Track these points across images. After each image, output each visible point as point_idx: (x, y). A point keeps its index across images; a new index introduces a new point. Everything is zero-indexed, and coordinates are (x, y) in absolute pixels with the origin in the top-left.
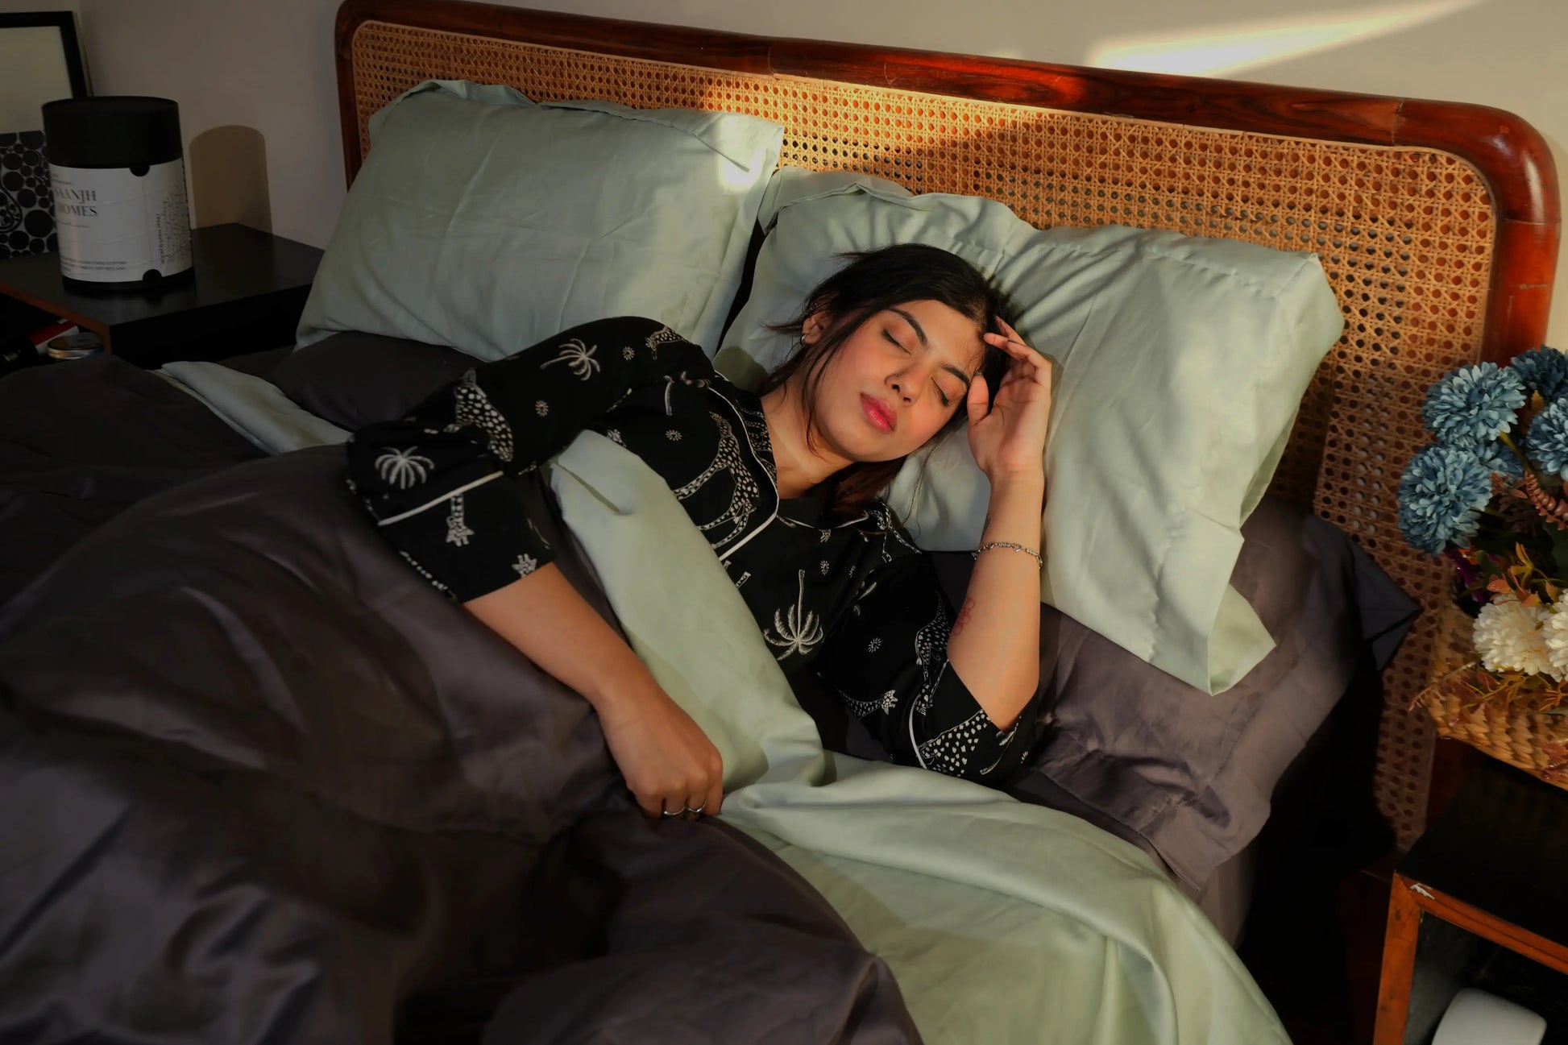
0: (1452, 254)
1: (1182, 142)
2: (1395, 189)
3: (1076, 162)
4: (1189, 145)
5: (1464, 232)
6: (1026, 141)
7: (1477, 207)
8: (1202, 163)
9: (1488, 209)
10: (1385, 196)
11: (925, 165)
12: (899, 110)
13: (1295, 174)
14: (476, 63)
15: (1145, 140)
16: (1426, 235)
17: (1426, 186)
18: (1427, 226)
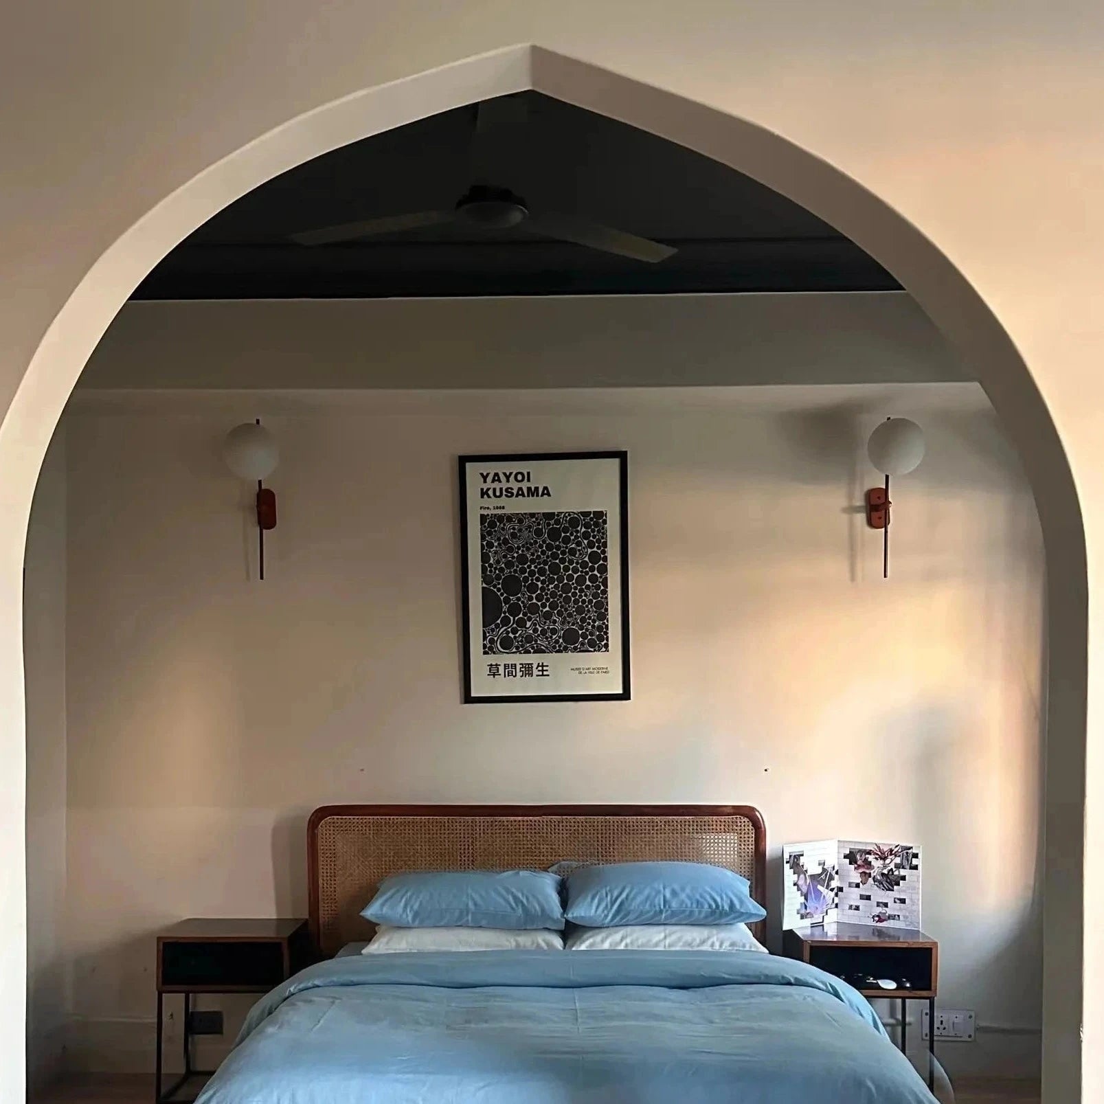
2: (733, 826)
3: (649, 830)
4: (681, 822)
5: (748, 833)
6: (634, 826)
7: (751, 827)
8: (685, 825)
9: (753, 828)
10: (731, 827)
11: (600, 837)
15: (669, 822)
17: (739, 824)
18: (741, 834)
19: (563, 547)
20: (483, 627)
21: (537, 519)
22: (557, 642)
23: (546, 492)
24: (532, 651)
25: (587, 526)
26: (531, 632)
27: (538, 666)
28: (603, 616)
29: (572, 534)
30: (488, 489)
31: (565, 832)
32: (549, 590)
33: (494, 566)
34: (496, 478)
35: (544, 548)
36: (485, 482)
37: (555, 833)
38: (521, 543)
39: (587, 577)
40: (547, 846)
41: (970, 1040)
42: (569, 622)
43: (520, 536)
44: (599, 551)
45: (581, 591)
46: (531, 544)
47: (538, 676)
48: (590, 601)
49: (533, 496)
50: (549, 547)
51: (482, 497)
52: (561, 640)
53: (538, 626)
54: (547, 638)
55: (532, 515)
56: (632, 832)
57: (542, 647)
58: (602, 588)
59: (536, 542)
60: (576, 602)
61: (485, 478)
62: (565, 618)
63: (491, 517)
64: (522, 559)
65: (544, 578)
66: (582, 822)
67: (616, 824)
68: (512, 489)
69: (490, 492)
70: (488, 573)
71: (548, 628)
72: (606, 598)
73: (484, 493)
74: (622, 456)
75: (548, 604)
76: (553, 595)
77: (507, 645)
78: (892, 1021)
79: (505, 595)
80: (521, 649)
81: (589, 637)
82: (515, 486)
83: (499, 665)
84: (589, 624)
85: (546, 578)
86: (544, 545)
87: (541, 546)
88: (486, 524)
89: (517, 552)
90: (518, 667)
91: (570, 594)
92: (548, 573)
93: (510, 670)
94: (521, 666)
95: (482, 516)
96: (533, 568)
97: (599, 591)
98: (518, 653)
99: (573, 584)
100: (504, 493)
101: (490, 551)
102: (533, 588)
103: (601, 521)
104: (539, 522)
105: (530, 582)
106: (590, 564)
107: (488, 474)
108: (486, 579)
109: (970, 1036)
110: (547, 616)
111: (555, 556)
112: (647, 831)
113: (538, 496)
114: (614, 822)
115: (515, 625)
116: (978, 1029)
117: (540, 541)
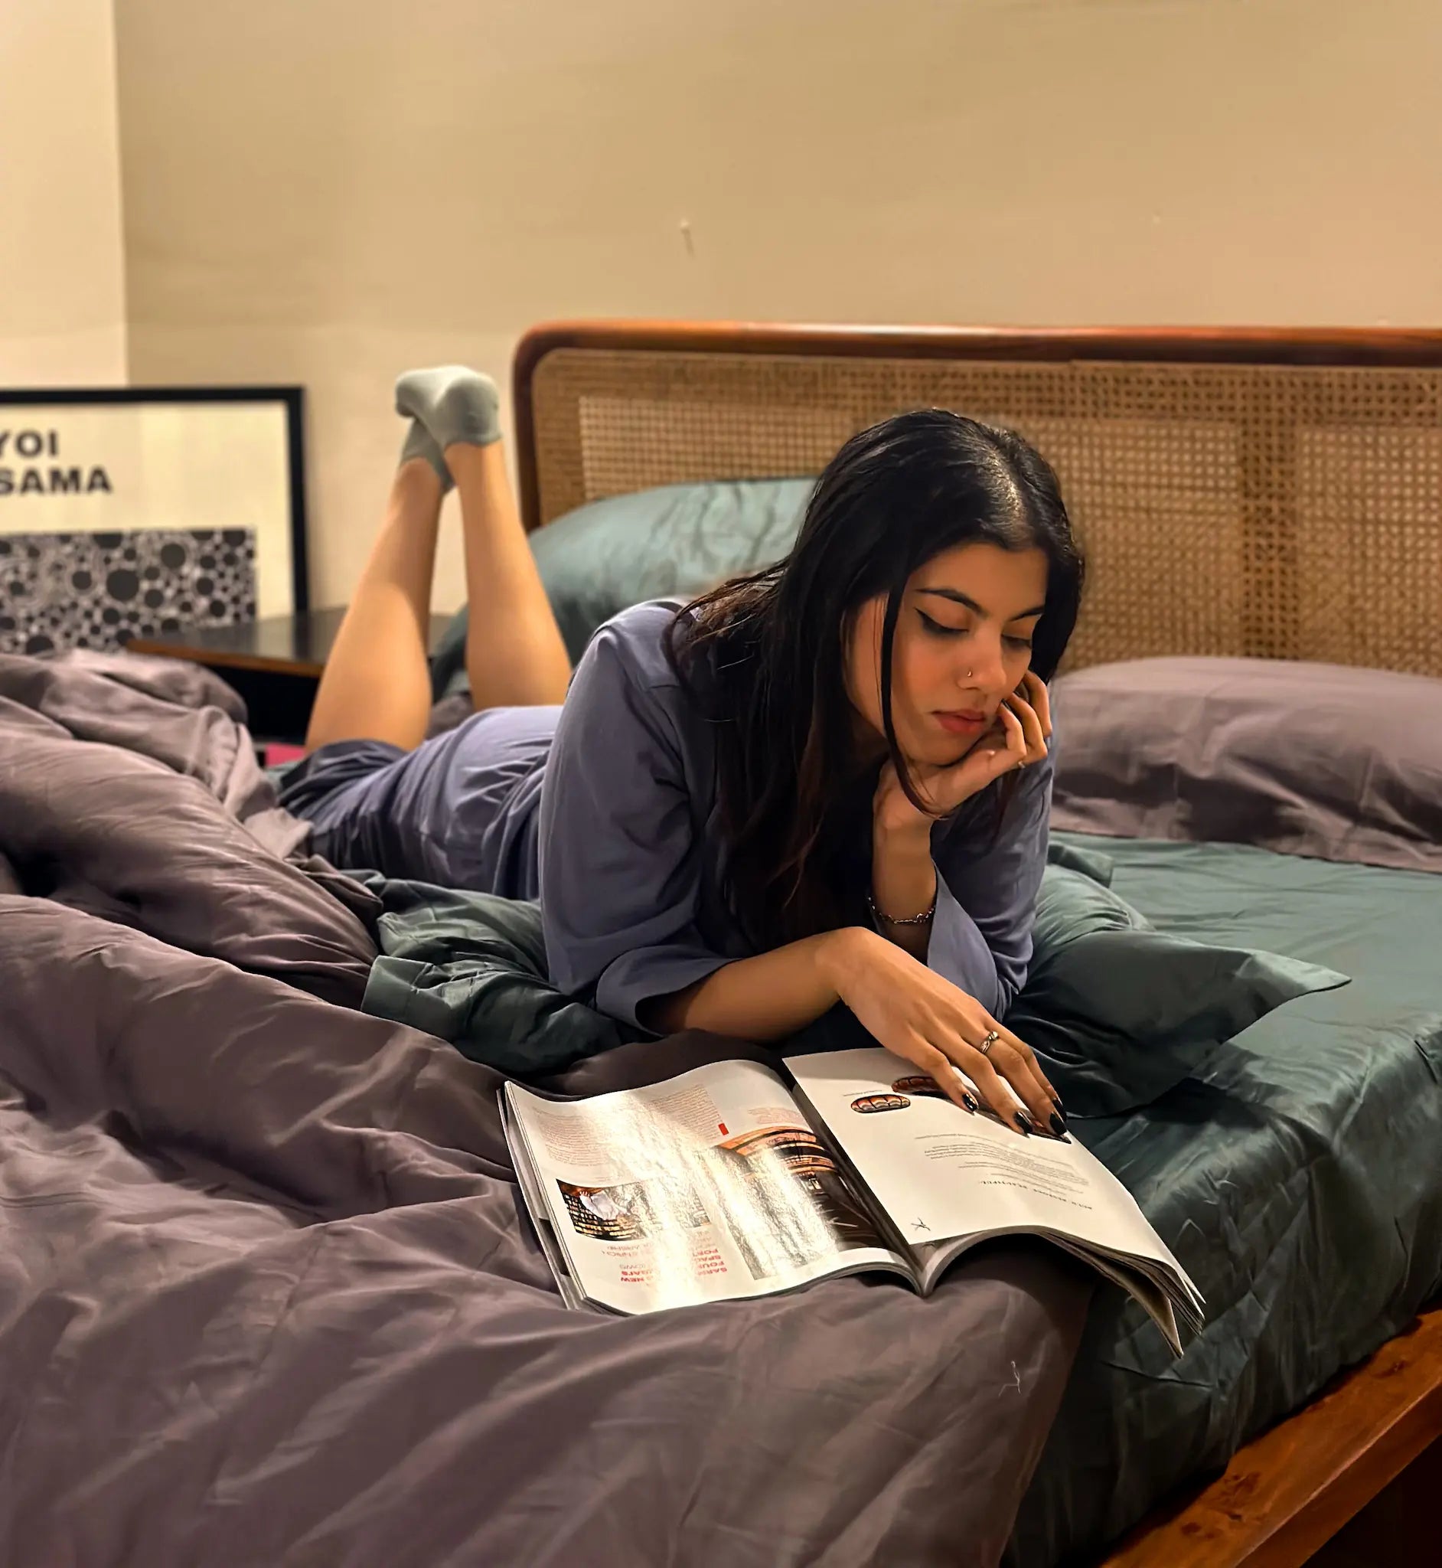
19: (147, 616)
21: (77, 548)
23: (98, 480)
25: (207, 562)
29: (168, 584)
35: (97, 620)
38: (35, 605)
43: (33, 590)
46: (63, 610)
49: (66, 490)
50: (111, 616)
55: (65, 538)
59: (74, 605)
68: (10, 473)
82: (18, 466)
86: (98, 612)
87: (88, 615)
89: (27, 631)
103: (241, 552)
104: (84, 556)
113: (77, 488)
117: (85, 602)
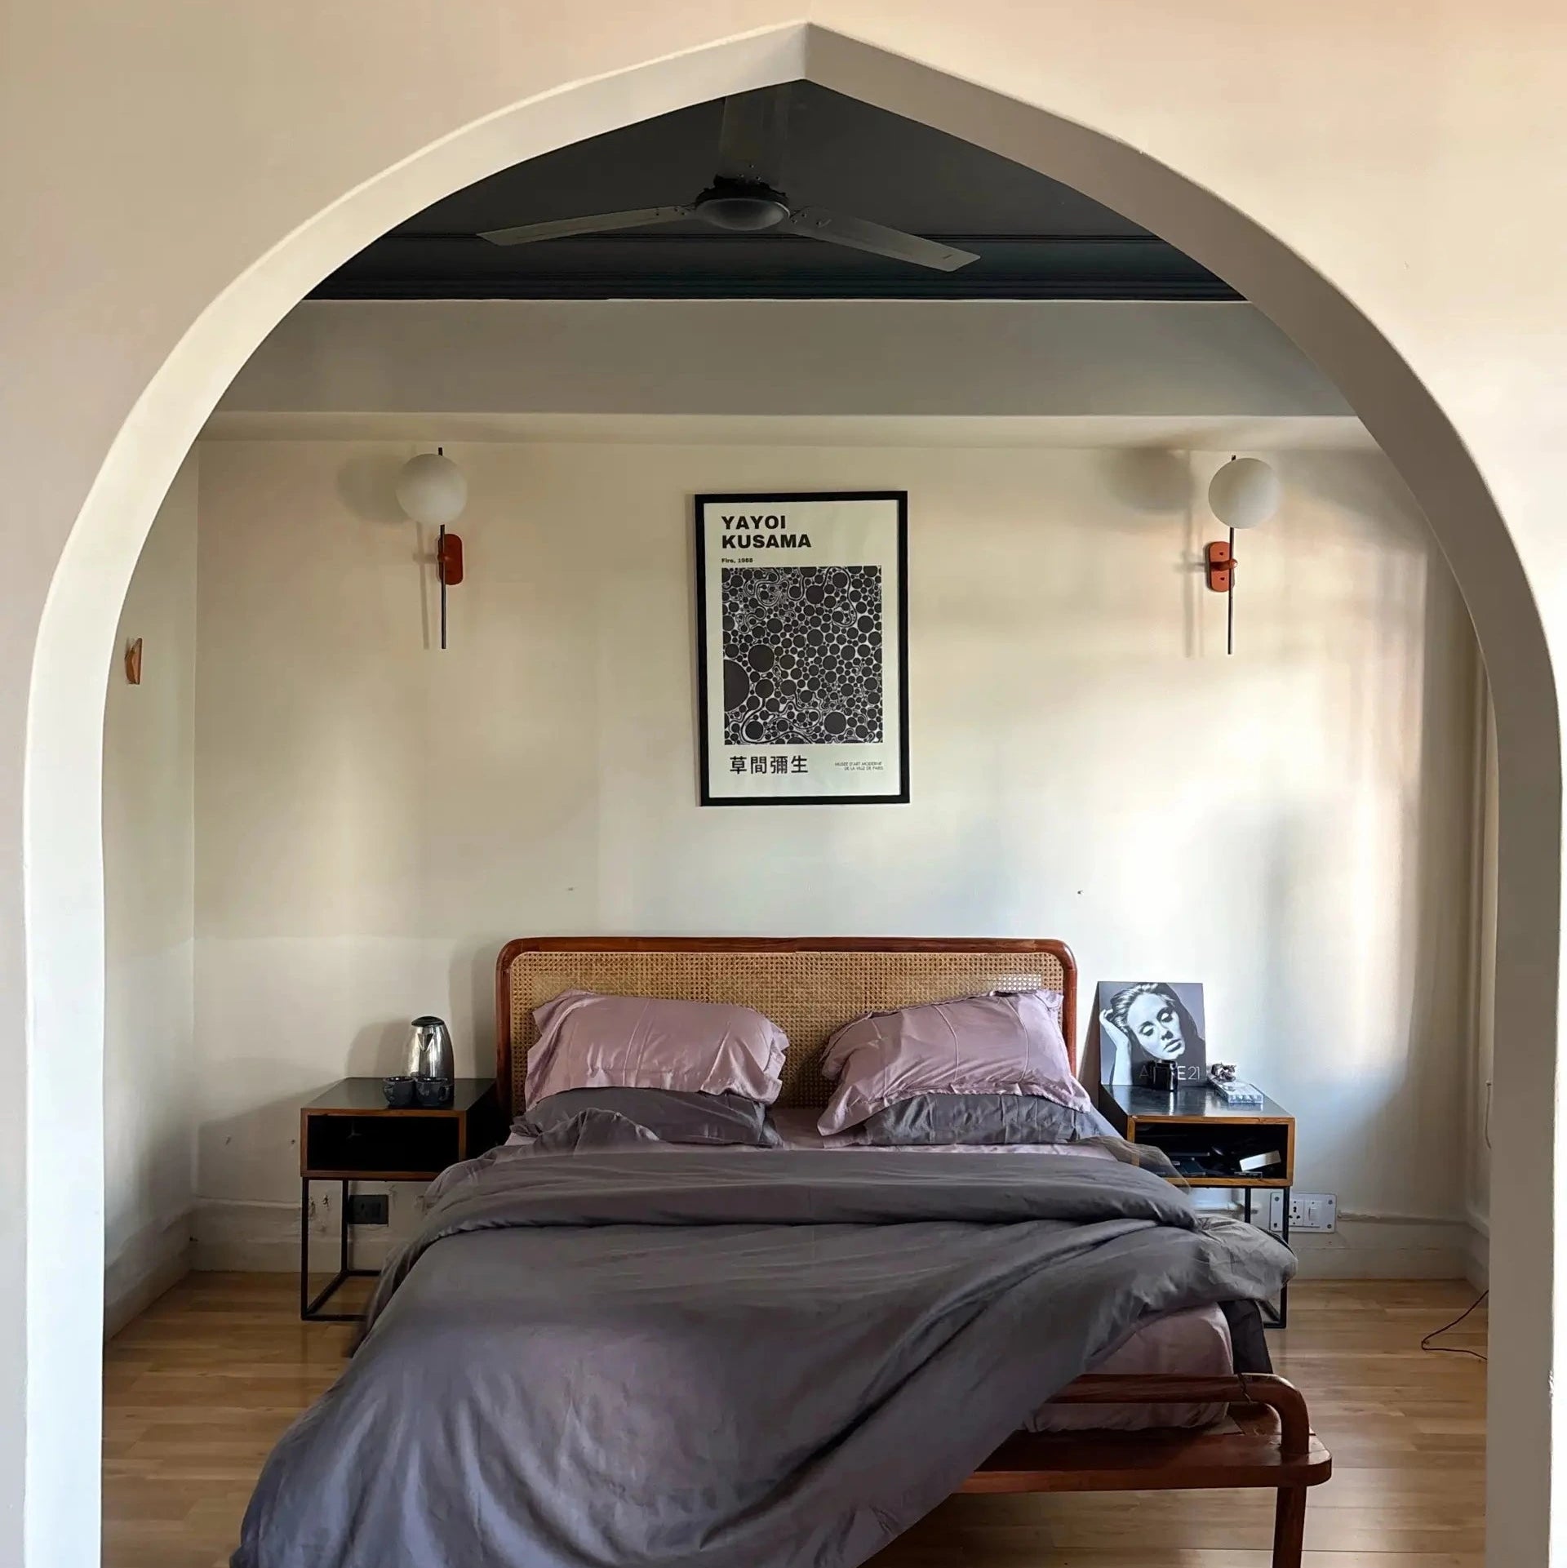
0: (1053, 982)
1: (968, 959)
2: (1035, 965)
5: (1055, 975)
6: (911, 965)
7: (1058, 967)
8: (976, 964)
9: (1061, 967)
10: (1033, 967)
12: (856, 960)
13: (1005, 964)
14: (611, 965)
15: (956, 959)
16: (1045, 977)
17: (1044, 963)
18: (1045, 975)
19: (826, 611)
20: (725, 710)
21: (793, 575)
22: (818, 729)
23: (804, 541)
24: (786, 741)
25: (856, 584)
26: (785, 716)
27: (794, 760)
28: (876, 698)
29: (837, 595)
30: (732, 537)
31: (824, 971)
32: (808, 664)
33: (740, 634)
34: (742, 523)
35: (802, 612)
36: (728, 527)
37: (812, 973)
38: (772, 605)
39: (856, 648)
40: (802, 990)
41: (1329, 1230)
42: (832, 705)
43: (772, 596)
44: (872, 616)
45: (849, 666)
46: (786, 607)
47: (793, 772)
48: (860, 679)
49: (788, 546)
50: (809, 611)
51: (725, 546)
52: (823, 728)
53: (793, 710)
54: (805, 725)
55: (788, 570)
56: (908, 972)
57: (800, 736)
58: (875, 662)
59: (792, 604)
60: (842, 679)
61: (728, 522)
62: (828, 700)
63: (736, 572)
64: (775, 625)
65: (802, 649)
66: (846, 959)
67: (889, 962)
68: (762, 537)
69: (735, 541)
70: (732, 642)
71: (807, 712)
72: (880, 675)
73: (727, 542)
74: (901, 497)
75: (806, 682)
76: (813, 670)
77: (755, 732)
78: (1233, 1207)
79: (753, 670)
80: (772, 738)
81: (858, 724)
82: (766, 533)
83: (745, 758)
84: (858, 707)
85: (805, 649)
86: (803, 608)
87: (798, 609)
88: (729, 581)
89: (769, 617)
90: (769, 761)
91: (834, 670)
92: (807, 643)
93: (758, 764)
94: (772, 760)
95: (724, 570)
96: (788, 636)
97: (871, 667)
98: (768, 744)
99: (838, 657)
100: (752, 542)
101: (734, 615)
102: (787, 662)
103: (874, 578)
104: (797, 579)
105: (784, 654)
106: (860, 633)
107: (732, 518)
108: (729, 650)
109: (1329, 1226)
110: (806, 697)
111: (815, 622)
112: (928, 971)
113: (794, 546)
114: (886, 959)
115: (765, 709)
116: (1340, 1218)
117: (797, 603)
